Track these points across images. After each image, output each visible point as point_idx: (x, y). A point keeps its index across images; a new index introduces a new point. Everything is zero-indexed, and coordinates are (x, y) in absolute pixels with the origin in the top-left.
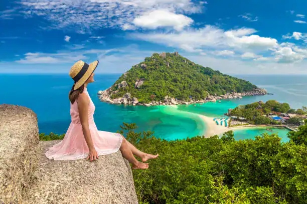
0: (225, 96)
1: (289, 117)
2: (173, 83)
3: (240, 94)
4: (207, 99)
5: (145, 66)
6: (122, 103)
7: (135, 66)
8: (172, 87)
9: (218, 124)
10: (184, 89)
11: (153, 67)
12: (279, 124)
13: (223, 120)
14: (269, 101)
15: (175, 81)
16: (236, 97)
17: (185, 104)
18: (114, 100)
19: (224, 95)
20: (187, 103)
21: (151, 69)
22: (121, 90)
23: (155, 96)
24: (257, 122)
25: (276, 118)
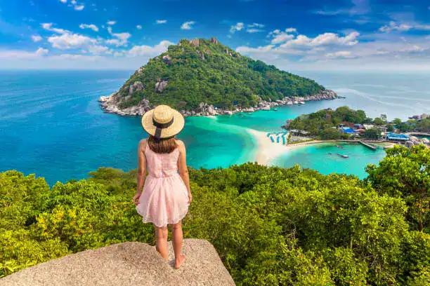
0: (283, 102)
1: (364, 128)
2: (210, 84)
3: (302, 99)
4: (258, 106)
5: (169, 58)
6: (137, 114)
7: (154, 59)
8: (209, 90)
9: (273, 141)
10: (226, 93)
11: (180, 60)
12: (352, 138)
13: (280, 135)
14: (340, 108)
15: (213, 80)
16: (296, 102)
17: (227, 113)
18: (125, 110)
19: (281, 99)
20: (230, 113)
21: (178, 63)
22: (134, 96)
23: (186, 103)
24: (325, 136)
25: (348, 130)
